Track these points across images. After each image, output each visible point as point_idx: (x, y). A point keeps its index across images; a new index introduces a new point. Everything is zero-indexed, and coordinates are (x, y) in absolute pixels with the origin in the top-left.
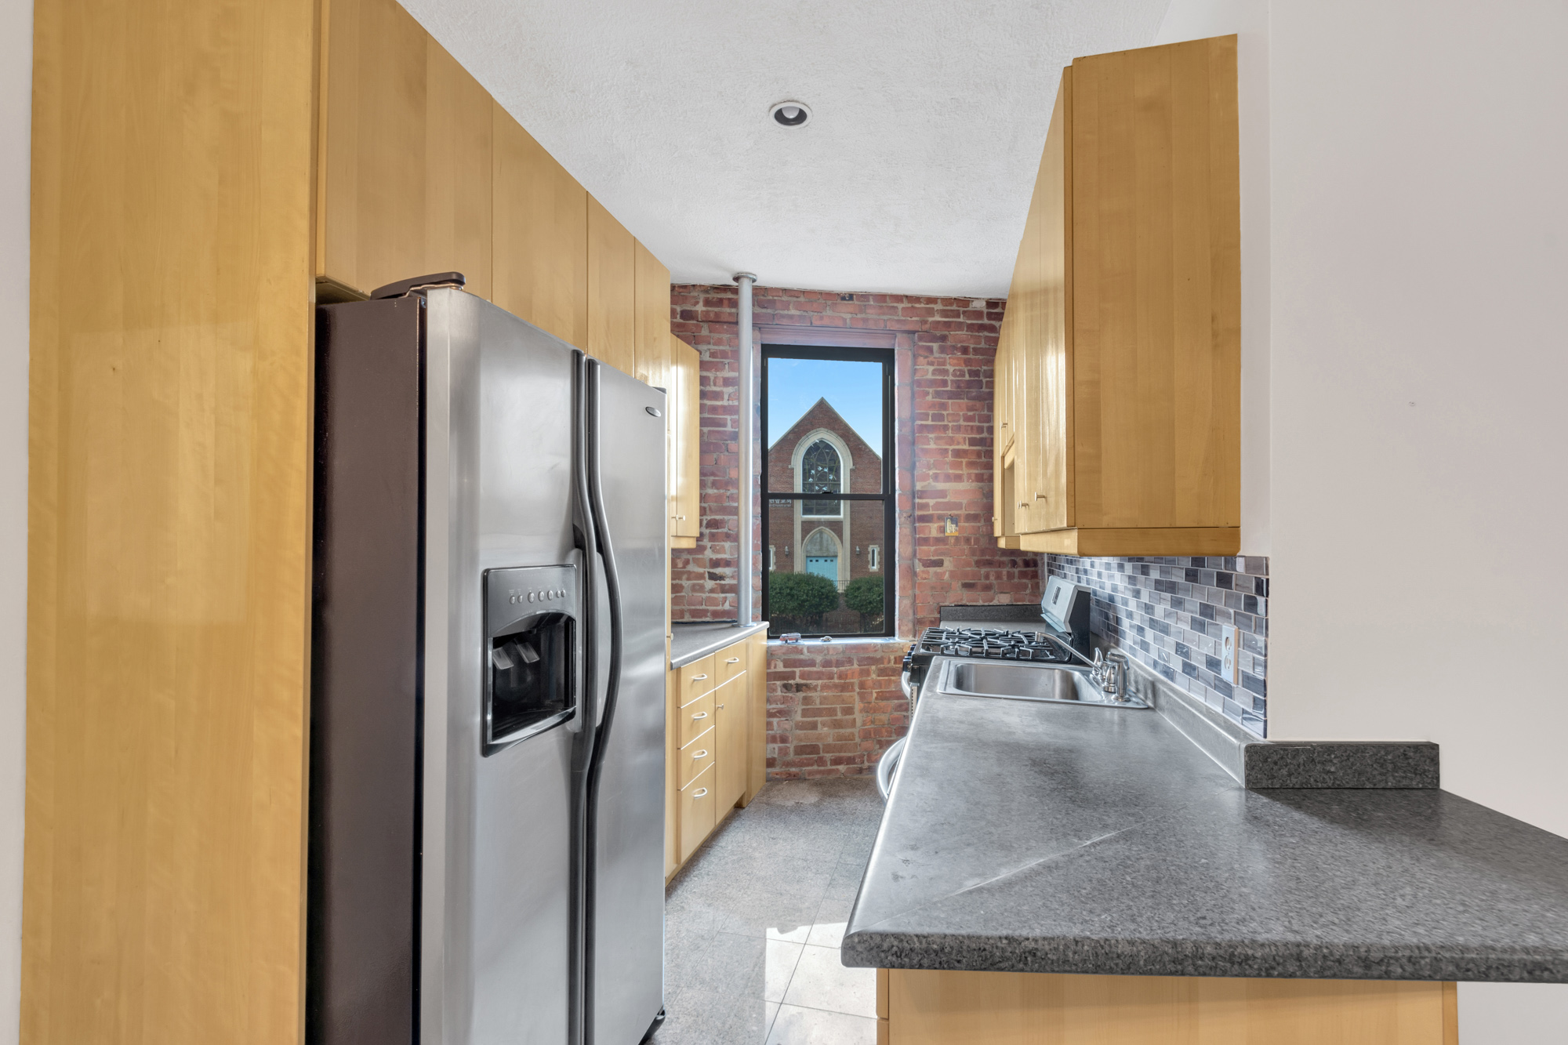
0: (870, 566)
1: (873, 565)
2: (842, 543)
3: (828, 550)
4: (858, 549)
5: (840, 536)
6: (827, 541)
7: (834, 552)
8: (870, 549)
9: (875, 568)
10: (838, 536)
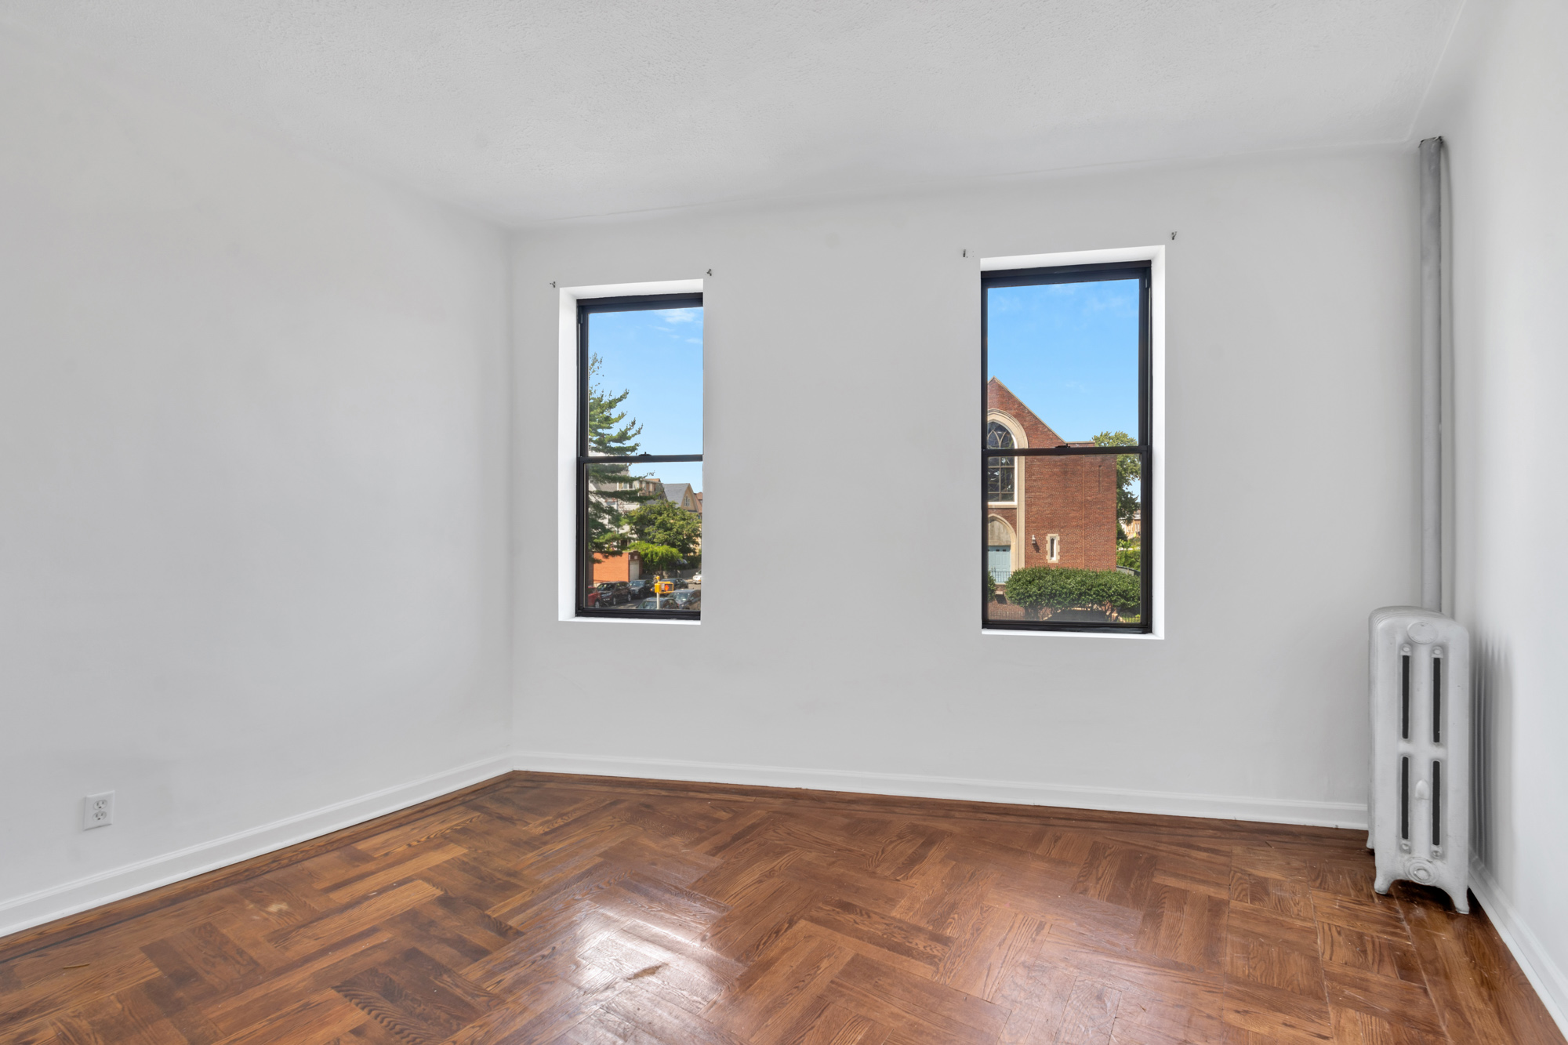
0: (1048, 557)
1: (1052, 555)
2: (1016, 531)
3: (999, 538)
4: (1033, 538)
5: (1014, 524)
6: (999, 529)
7: (1007, 541)
8: (1048, 538)
9: (1055, 559)
10: (1011, 524)
